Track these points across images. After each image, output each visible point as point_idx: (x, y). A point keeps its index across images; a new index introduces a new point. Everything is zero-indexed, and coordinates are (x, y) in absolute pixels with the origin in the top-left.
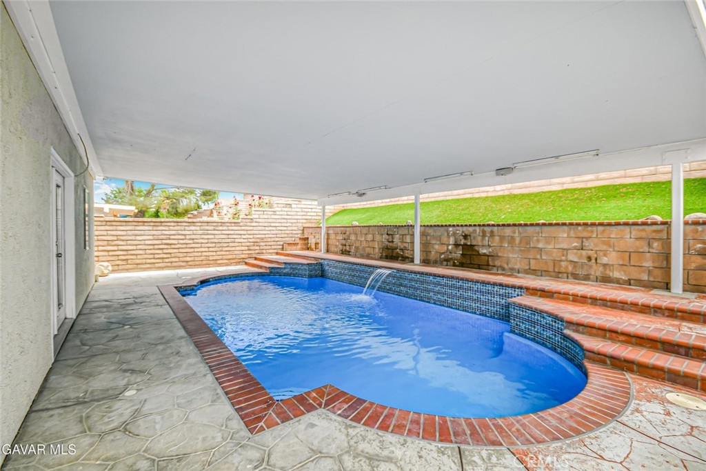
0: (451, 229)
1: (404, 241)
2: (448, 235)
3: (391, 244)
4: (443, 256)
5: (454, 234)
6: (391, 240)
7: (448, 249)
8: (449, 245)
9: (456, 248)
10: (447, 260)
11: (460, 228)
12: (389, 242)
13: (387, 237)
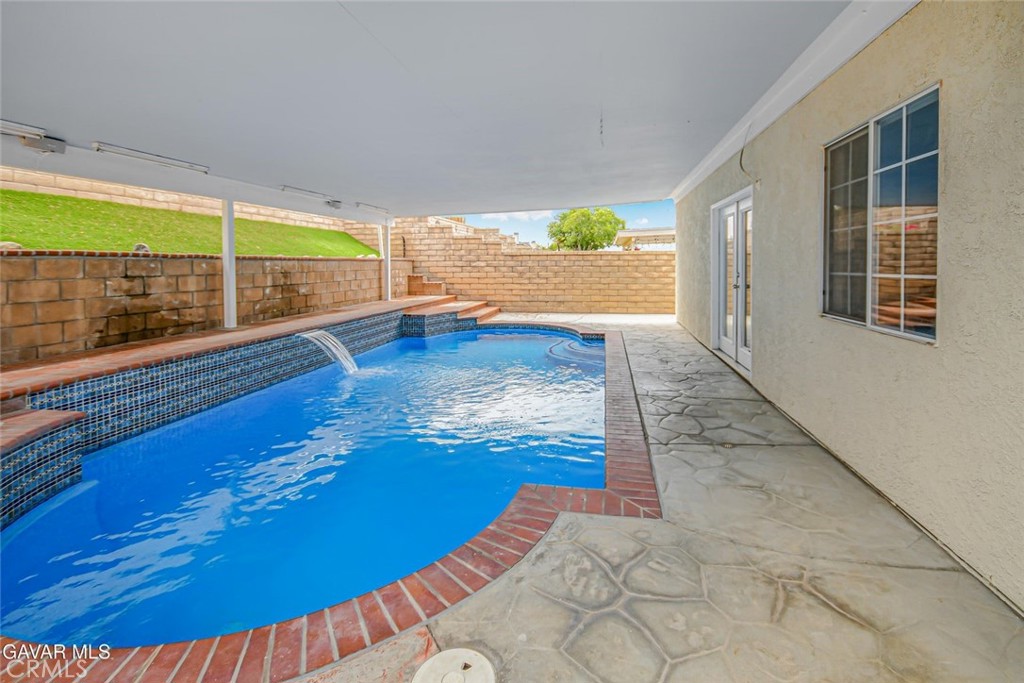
0: (268, 263)
1: (181, 288)
2: (264, 273)
3: (139, 302)
4: (257, 307)
5: (273, 272)
6: (139, 290)
7: (264, 294)
8: (264, 288)
9: (275, 290)
10: (264, 312)
11: (279, 262)
12: (134, 296)
13: (126, 285)
